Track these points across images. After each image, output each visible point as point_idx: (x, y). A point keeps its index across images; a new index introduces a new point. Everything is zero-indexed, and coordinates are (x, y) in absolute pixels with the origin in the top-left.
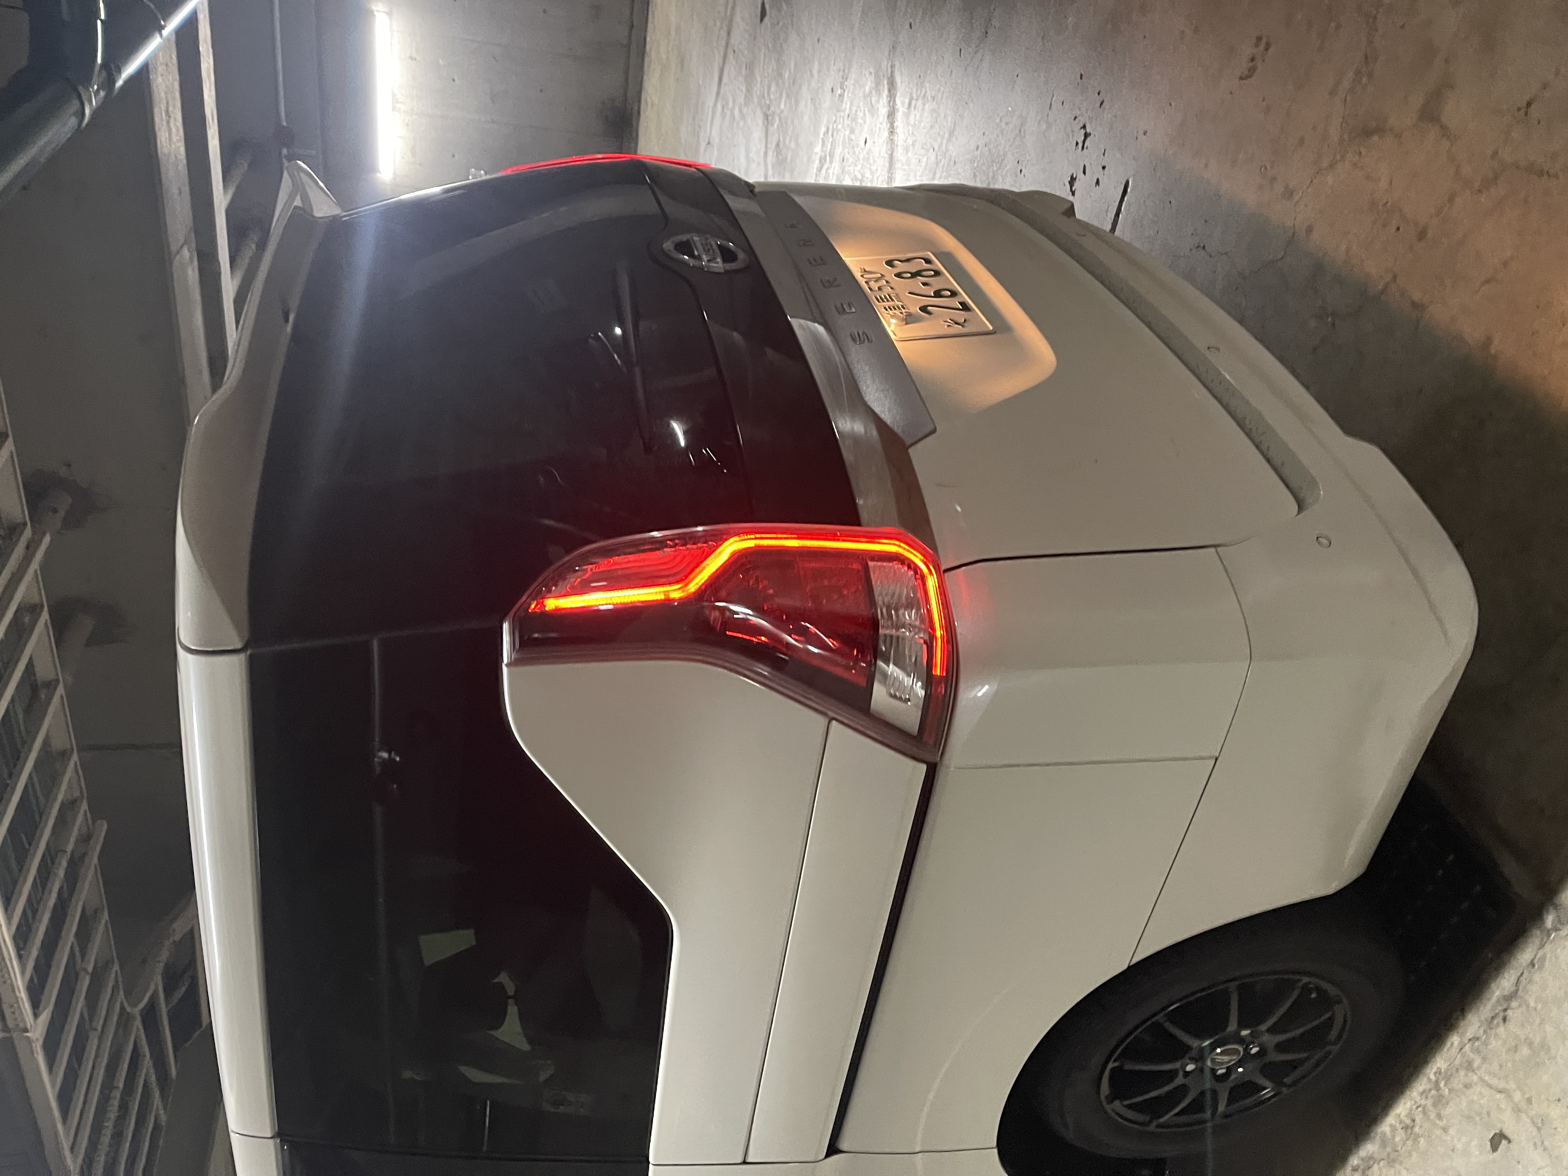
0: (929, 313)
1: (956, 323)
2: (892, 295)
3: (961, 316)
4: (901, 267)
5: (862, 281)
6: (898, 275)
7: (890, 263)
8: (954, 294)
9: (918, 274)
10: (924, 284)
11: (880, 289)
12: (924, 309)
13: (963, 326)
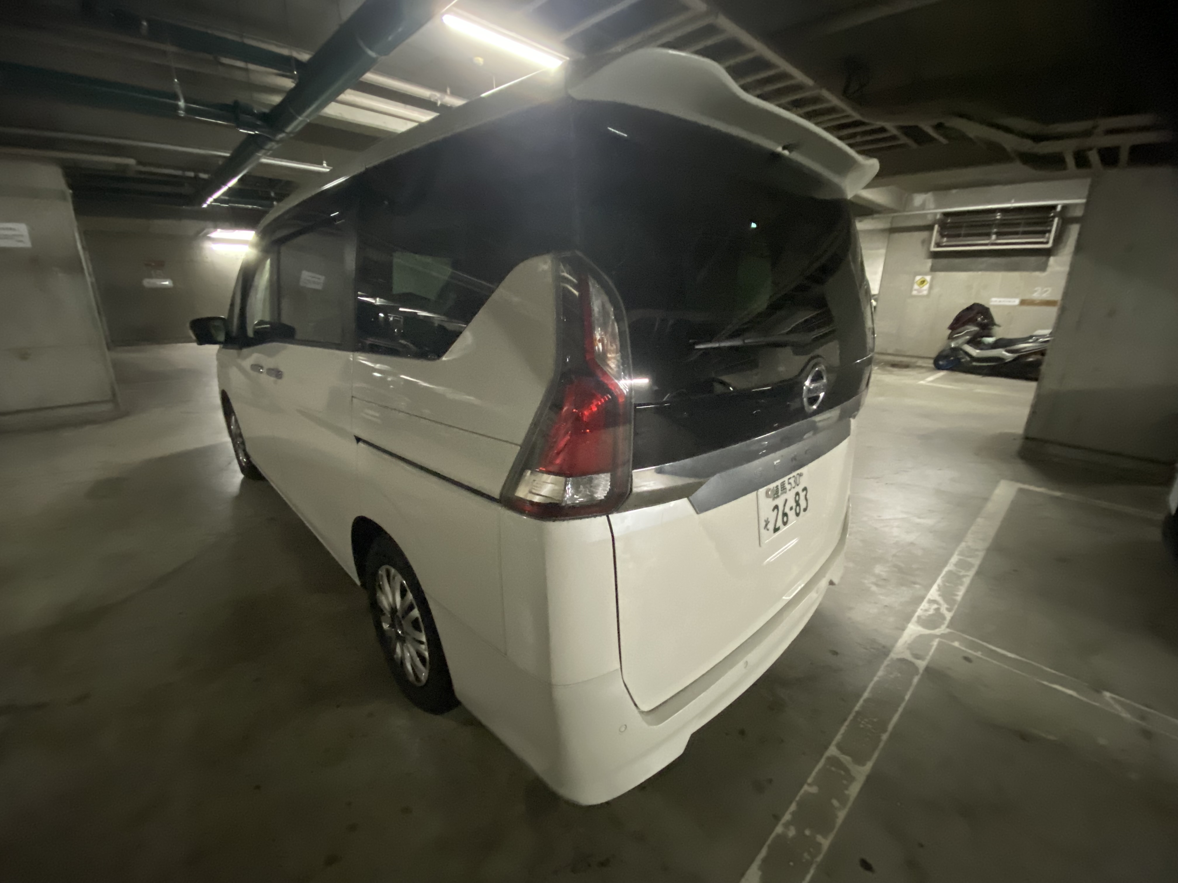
0: (773, 510)
1: (766, 525)
2: (785, 490)
3: (771, 526)
4: (802, 495)
5: (795, 474)
6: (797, 494)
7: (805, 489)
8: (785, 524)
9: (798, 504)
10: (791, 509)
11: (789, 483)
12: (776, 507)
13: (765, 529)
